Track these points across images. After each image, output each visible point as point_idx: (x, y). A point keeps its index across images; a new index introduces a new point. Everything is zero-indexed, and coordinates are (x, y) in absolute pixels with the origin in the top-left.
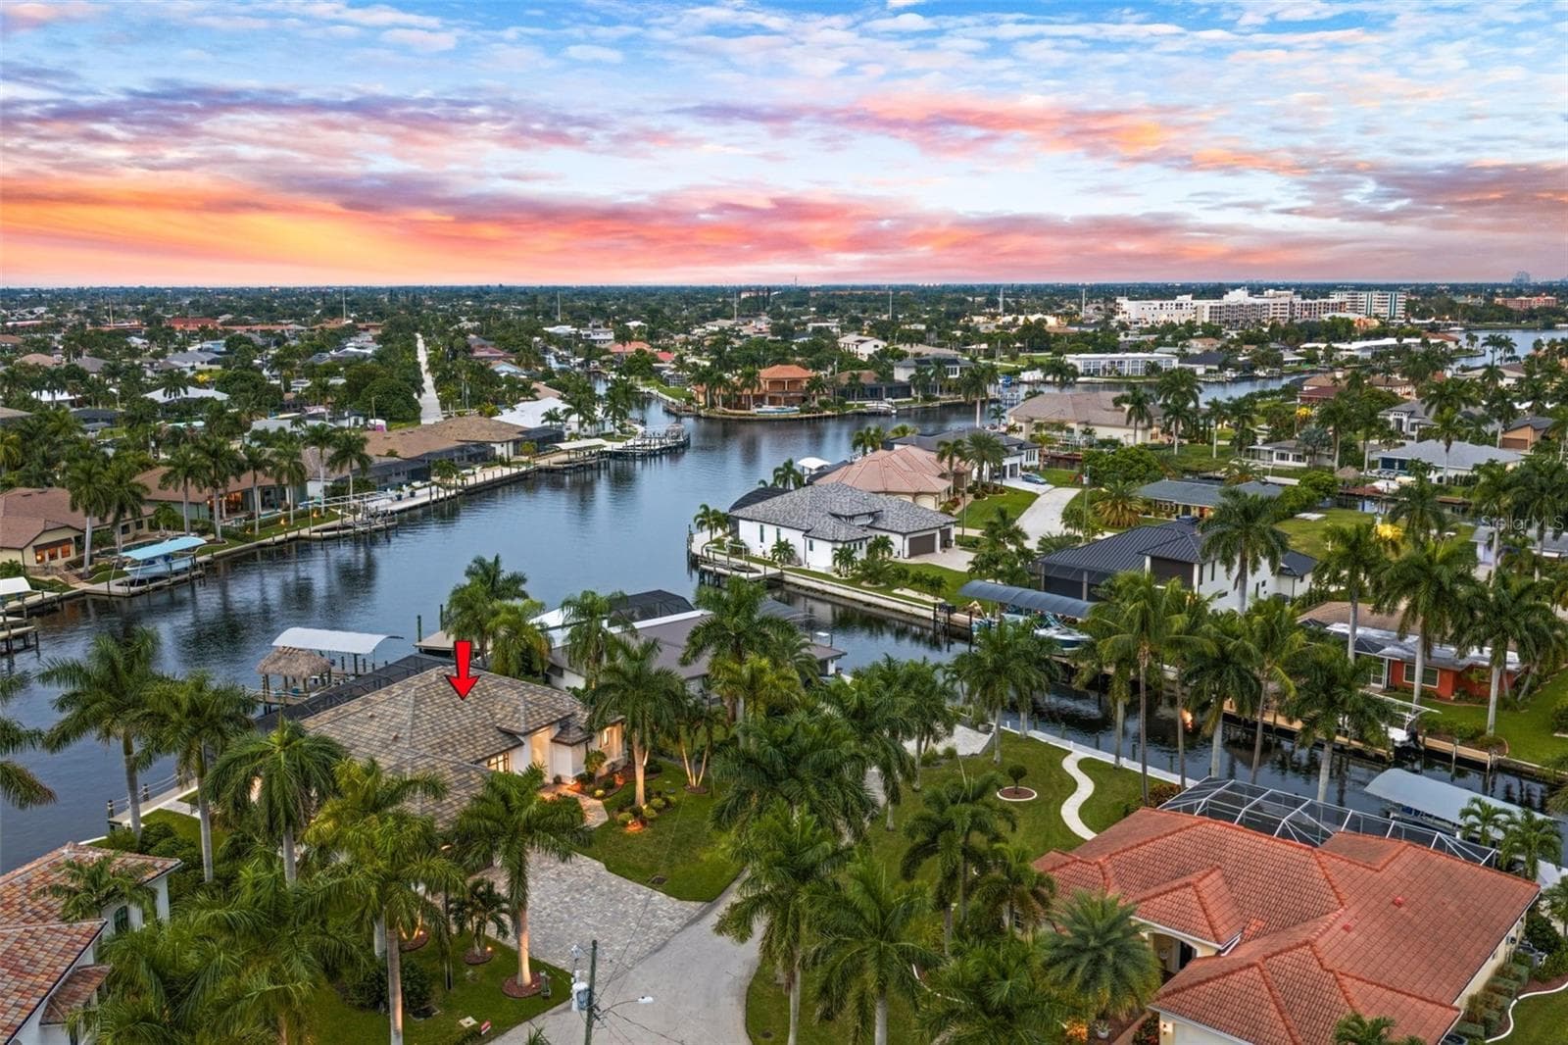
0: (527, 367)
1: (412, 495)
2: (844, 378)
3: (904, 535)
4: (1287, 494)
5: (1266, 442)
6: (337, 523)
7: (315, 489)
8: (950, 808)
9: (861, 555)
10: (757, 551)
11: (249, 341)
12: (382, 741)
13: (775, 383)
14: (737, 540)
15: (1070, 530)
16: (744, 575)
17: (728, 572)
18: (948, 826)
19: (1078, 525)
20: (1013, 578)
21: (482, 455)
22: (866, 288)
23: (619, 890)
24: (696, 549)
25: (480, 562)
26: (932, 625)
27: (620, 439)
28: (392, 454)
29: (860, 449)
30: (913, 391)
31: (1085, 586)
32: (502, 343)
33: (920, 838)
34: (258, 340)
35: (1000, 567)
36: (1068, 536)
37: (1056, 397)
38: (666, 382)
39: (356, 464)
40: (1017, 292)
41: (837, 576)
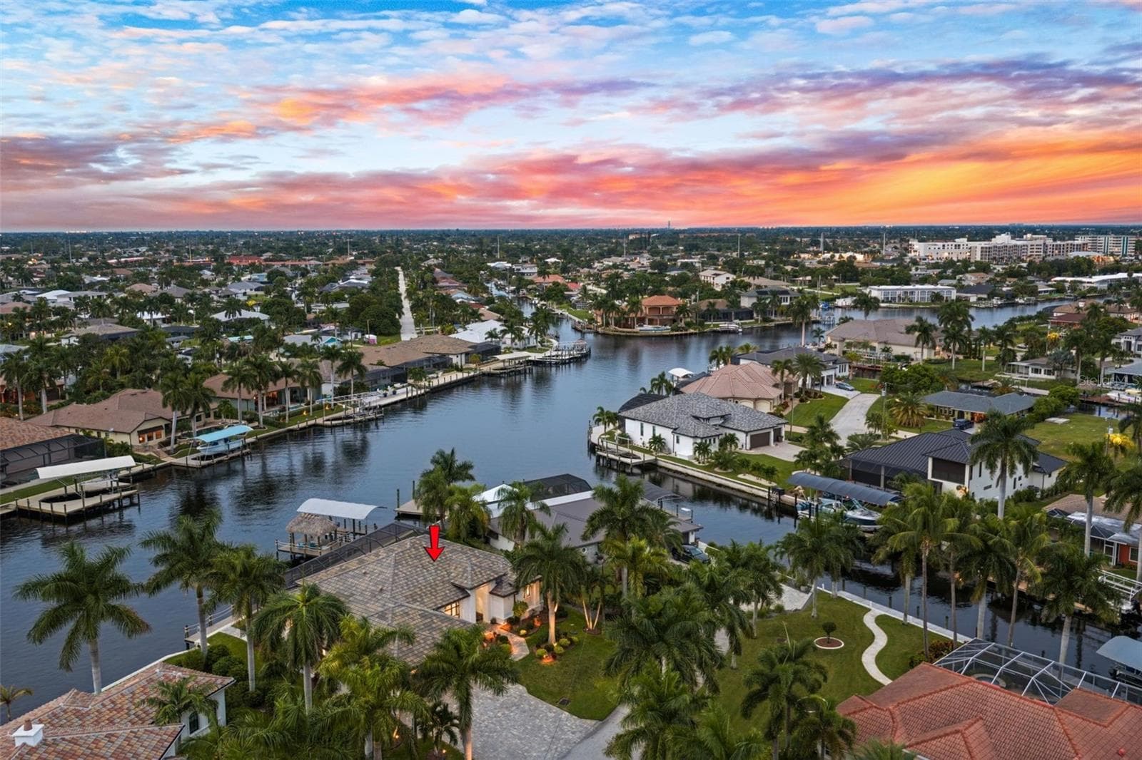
0: (476, 294)
1: (394, 393)
2: (704, 305)
3: (747, 433)
4: (1039, 403)
5: (1024, 359)
6: (342, 414)
7: (327, 389)
8: (778, 666)
9: (714, 448)
10: (638, 443)
11: (283, 274)
12: (372, 592)
13: (652, 309)
14: (624, 434)
15: (872, 430)
16: (628, 461)
17: (617, 458)
18: (776, 680)
19: (878, 426)
20: (828, 471)
21: (443, 364)
22: (721, 230)
23: (536, 708)
24: (595, 439)
25: (442, 454)
26: (767, 503)
27: (541, 351)
28: (381, 363)
29: (714, 362)
30: (755, 315)
31: (882, 478)
32: (458, 275)
33: (755, 687)
34: (289, 273)
35: (818, 461)
36: (871, 434)
37: (861, 322)
38: (574, 306)
39: (355, 372)
40: (834, 233)
41: (697, 463)
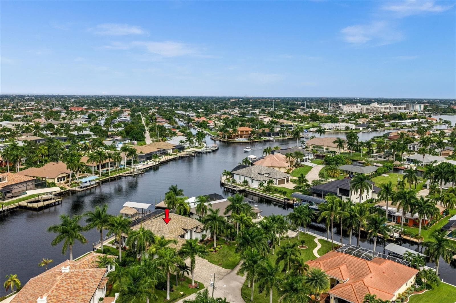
0: (172, 125)
1: (147, 164)
2: (261, 131)
3: (277, 179)
4: (378, 169)
5: (376, 153)
9: (265, 185)
10: (238, 182)
11: (95, 115)
13: (242, 132)
14: (233, 179)
15: (320, 178)
16: (235, 189)
17: (231, 188)
18: (286, 253)
19: (323, 177)
20: (305, 193)
21: (164, 152)
22: (266, 98)
23: (211, 266)
24: (223, 181)
26: (284, 203)
27: (200, 148)
28: (141, 153)
29: (265, 153)
30: (280, 134)
31: (323, 195)
32: (164, 117)
33: (280, 256)
34: (97, 115)
35: (301, 189)
36: (320, 180)
37: (318, 138)
38: (211, 130)
41: (259, 190)
